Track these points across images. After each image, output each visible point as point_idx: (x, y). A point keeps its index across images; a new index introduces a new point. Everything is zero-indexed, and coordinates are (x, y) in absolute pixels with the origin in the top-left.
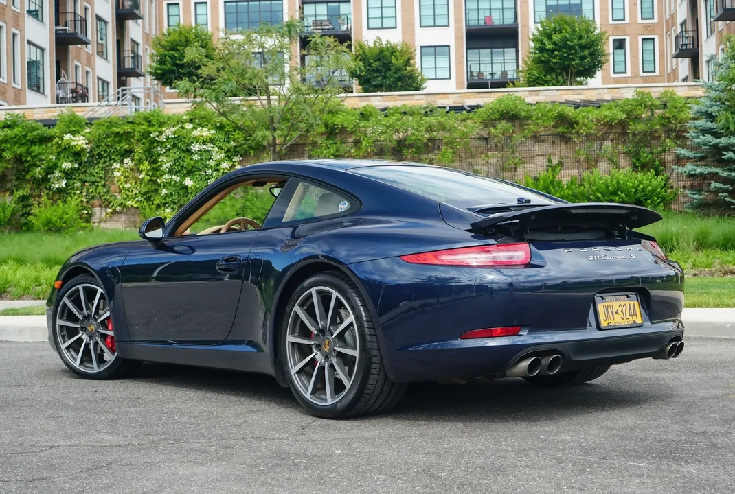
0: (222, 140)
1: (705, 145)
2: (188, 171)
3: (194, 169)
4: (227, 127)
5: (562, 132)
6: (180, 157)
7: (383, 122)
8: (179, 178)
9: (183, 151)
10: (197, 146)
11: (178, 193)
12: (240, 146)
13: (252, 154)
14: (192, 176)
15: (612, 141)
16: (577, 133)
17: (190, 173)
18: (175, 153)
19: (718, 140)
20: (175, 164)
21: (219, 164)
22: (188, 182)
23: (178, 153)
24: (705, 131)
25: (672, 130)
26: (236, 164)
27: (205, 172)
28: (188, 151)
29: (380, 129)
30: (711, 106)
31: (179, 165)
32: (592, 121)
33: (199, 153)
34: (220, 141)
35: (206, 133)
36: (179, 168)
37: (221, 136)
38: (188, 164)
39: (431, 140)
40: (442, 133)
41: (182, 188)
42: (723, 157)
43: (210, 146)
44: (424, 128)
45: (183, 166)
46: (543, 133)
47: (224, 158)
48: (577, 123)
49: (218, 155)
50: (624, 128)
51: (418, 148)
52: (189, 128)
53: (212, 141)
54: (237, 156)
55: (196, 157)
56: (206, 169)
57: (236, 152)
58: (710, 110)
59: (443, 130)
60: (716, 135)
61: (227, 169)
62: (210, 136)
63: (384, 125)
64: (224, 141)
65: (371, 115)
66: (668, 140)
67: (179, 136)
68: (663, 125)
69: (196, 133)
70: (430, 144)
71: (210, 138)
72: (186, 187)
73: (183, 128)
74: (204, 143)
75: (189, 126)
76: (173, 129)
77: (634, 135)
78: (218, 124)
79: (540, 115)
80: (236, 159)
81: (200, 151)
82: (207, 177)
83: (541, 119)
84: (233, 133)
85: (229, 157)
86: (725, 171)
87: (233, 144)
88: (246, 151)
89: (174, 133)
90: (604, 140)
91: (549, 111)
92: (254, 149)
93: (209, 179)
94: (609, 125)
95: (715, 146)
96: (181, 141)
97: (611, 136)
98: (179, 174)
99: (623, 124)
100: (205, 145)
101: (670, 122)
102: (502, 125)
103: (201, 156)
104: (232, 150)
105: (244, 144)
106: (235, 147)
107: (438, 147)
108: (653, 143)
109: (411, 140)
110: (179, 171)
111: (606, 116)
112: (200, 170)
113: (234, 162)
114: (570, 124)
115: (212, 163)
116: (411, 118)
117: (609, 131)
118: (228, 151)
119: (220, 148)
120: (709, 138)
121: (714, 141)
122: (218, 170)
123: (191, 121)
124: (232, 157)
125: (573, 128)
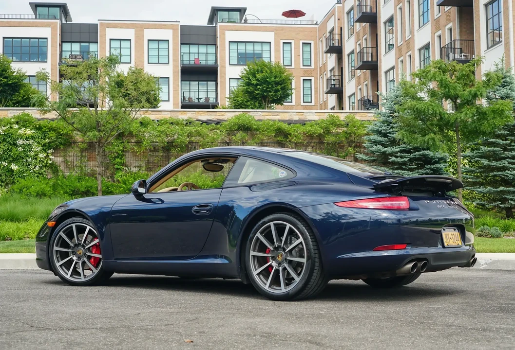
0: (40, 138)
1: (377, 152)
2: (14, 159)
3: (19, 157)
4: (44, 128)
5: (281, 140)
6: (8, 149)
7: (158, 129)
8: (7, 164)
9: (10, 144)
10: (21, 141)
11: (6, 175)
12: (53, 142)
13: (62, 148)
14: (17, 162)
15: (313, 147)
16: (290, 141)
17: (15, 160)
18: (4, 146)
19: (386, 149)
20: (4, 154)
21: (37, 155)
22: (14, 167)
23: (7, 146)
24: (376, 143)
25: (353, 142)
26: (50, 155)
27: (27, 160)
28: (15, 145)
29: (156, 133)
30: (381, 127)
31: (7, 154)
32: (300, 133)
33: (23, 146)
34: (38, 138)
35: (29, 132)
36: (7, 156)
37: (39, 134)
38: (14, 155)
39: (191, 142)
40: (198, 138)
41: (9, 171)
42: (389, 160)
43: (31, 141)
44: (186, 134)
45: (10, 155)
46: (266, 141)
47: (41, 151)
48: (290, 134)
49: (37, 148)
50: (320, 139)
51: (182, 148)
52: (15, 128)
53: (33, 138)
54: (50, 149)
55: (20, 149)
56: (28, 158)
57: (49, 146)
58: (380, 129)
59: (199, 136)
60: (384, 146)
61: (42, 158)
62: (32, 134)
63: (159, 131)
64: (41, 138)
65: (148, 124)
66: (350, 148)
67: (8, 134)
68: (346, 138)
69: (21, 132)
70: (190, 146)
71: (32, 136)
72: (12, 171)
73: (11, 128)
74: (27, 139)
75: (16, 127)
76: (4, 128)
77: (328, 144)
78: (38, 126)
79: (265, 128)
80: (50, 151)
81: (24, 144)
82: (28, 164)
83: (266, 131)
84: (49, 133)
85: (45, 150)
86: (390, 169)
87: (47, 140)
88: (57, 146)
89: (5, 131)
90: (307, 146)
91: (271, 126)
92: (64, 145)
93: (29, 165)
94: (311, 136)
95: (384, 153)
96: (9, 137)
97: (312, 144)
98: (7, 161)
99: (320, 137)
100: (27, 140)
101: (351, 136)
102: (240, 135)
103: (24, 148)
104: (47, 145)
105: (56, 141)
106: (49, 143)
107: (195, 147)
108: (339, 149)
109: (178, 142)
110: (7, 159)
111: (310, 131)
112: (23, 158)
113: (48, 153)
114: (285, 135)
115: (32, 154)
116: (177, 127)
117: (310, 141)
118: (44, 145)
119: (39, 143)
120: (380, 147)
121: (383, 150)
122: (36, 159)
123: (17, 123)
124: (47, 150)
125: (288, 138)
